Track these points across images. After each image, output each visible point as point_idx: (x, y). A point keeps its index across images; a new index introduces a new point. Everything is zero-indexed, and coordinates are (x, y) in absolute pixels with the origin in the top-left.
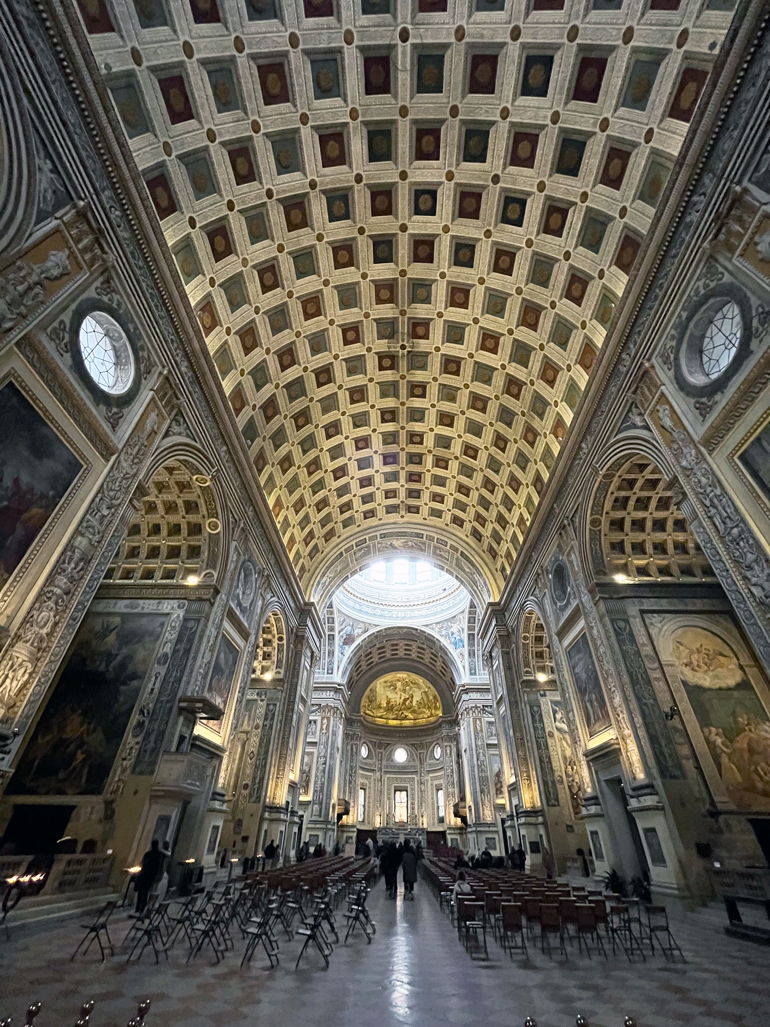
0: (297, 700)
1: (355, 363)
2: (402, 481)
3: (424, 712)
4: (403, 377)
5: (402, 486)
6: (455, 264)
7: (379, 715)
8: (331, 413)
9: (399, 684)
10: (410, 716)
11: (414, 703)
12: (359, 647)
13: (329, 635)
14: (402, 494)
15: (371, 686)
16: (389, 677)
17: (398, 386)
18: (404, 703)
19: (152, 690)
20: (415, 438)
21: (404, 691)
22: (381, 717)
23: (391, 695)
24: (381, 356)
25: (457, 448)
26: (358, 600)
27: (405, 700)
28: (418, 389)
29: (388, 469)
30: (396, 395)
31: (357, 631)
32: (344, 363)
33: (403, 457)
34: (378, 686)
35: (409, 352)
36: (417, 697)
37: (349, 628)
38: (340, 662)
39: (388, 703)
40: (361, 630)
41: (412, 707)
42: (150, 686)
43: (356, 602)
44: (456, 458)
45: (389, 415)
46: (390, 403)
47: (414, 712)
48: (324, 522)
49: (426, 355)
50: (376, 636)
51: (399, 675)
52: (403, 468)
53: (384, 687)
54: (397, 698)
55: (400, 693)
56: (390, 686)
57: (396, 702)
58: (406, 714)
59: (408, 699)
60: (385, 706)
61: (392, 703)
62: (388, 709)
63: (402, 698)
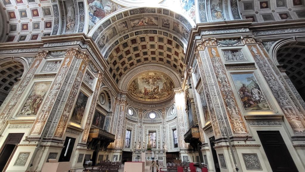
7: (141, 96)
9: (151, 80)
13: (79, 3)
15: (134, 78)
16: (144, 75)
21: (154, 84)
22: (141, 98)
34: (139, 80)
38: (90, 27)
47: (160, 95)
51: (150, 74)
54: (150, 88)
55: (151, 86)
56: (146, 82)
57: (150, 90)
58: (156, 96)
59: (156, 88)
60: (144, 92)
61: (147, 91)
62: (145, 94)
63: (153, 88)
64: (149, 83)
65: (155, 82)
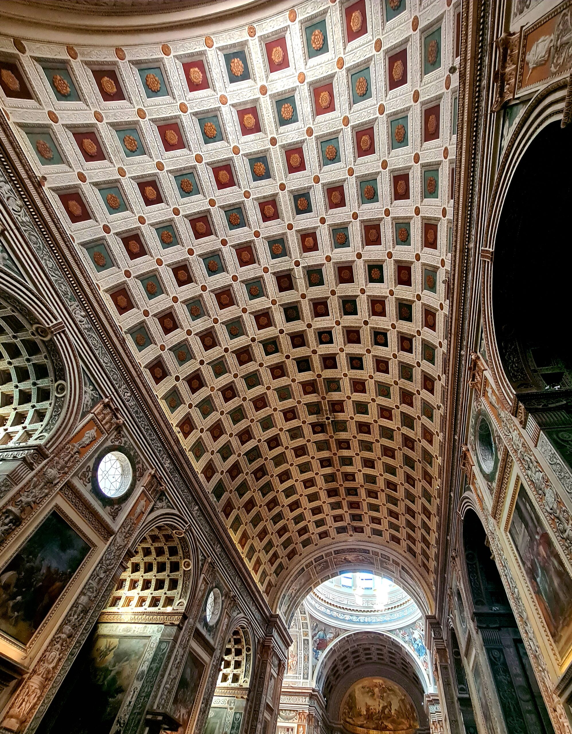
0: (262, 709)
1: (295, 432)
2: (346, 508)
3: (403, 723)
4: (332, 437)
5: (346, 512)
6: (352, 369)
7: (359, 723)
8: (282, 466)
9: (376, 690)
10: (390, 726)
11: (393, 712)
12: (333, 652)
13: (304, 640)
14: (347, 518)
15: (349, 691)
16: (366, 682)
17: (329, 444)
18: (383, 711)
19: (130, 702)
20: (349, 477)
21: (382, 698)
22: (361, 726)
23: (370, 702)
24: (314, 426)
25: (381, 484)
26: (329, 606)
27: (384, 708)
28: (345, 444)
29: (332, 500)
30: (329, 449)
31: (329, 636)
32: (287, 432)
33: (342, 491)
34: (357, 692)
35: (332, 421)
36: (395, 706)
37: (321, 633)
38: (314, 667)
39: (368, 710)
40: (332, 635)
41: (391, 715)
42: (129, 699)
43: (327, 608)
44: (382, 491)
45: (325, 463)
46: (325, 454)
47: (393, 722)
48: (285, 545)
49: (345, 422)
50: (348, 640)
51: (375, 681)
52: (345, 500)
53: (363, 693)
54: (376, 705)
55: (378, 700)
56: (368, 692)
57: (375, 709)
58: (387, 724)
59: (387, 707)
60: (365, 713)
61: (371, 711)
62: (368, 718)
63: (381, 706)
64: (374, 694)
65: (385, 694)
